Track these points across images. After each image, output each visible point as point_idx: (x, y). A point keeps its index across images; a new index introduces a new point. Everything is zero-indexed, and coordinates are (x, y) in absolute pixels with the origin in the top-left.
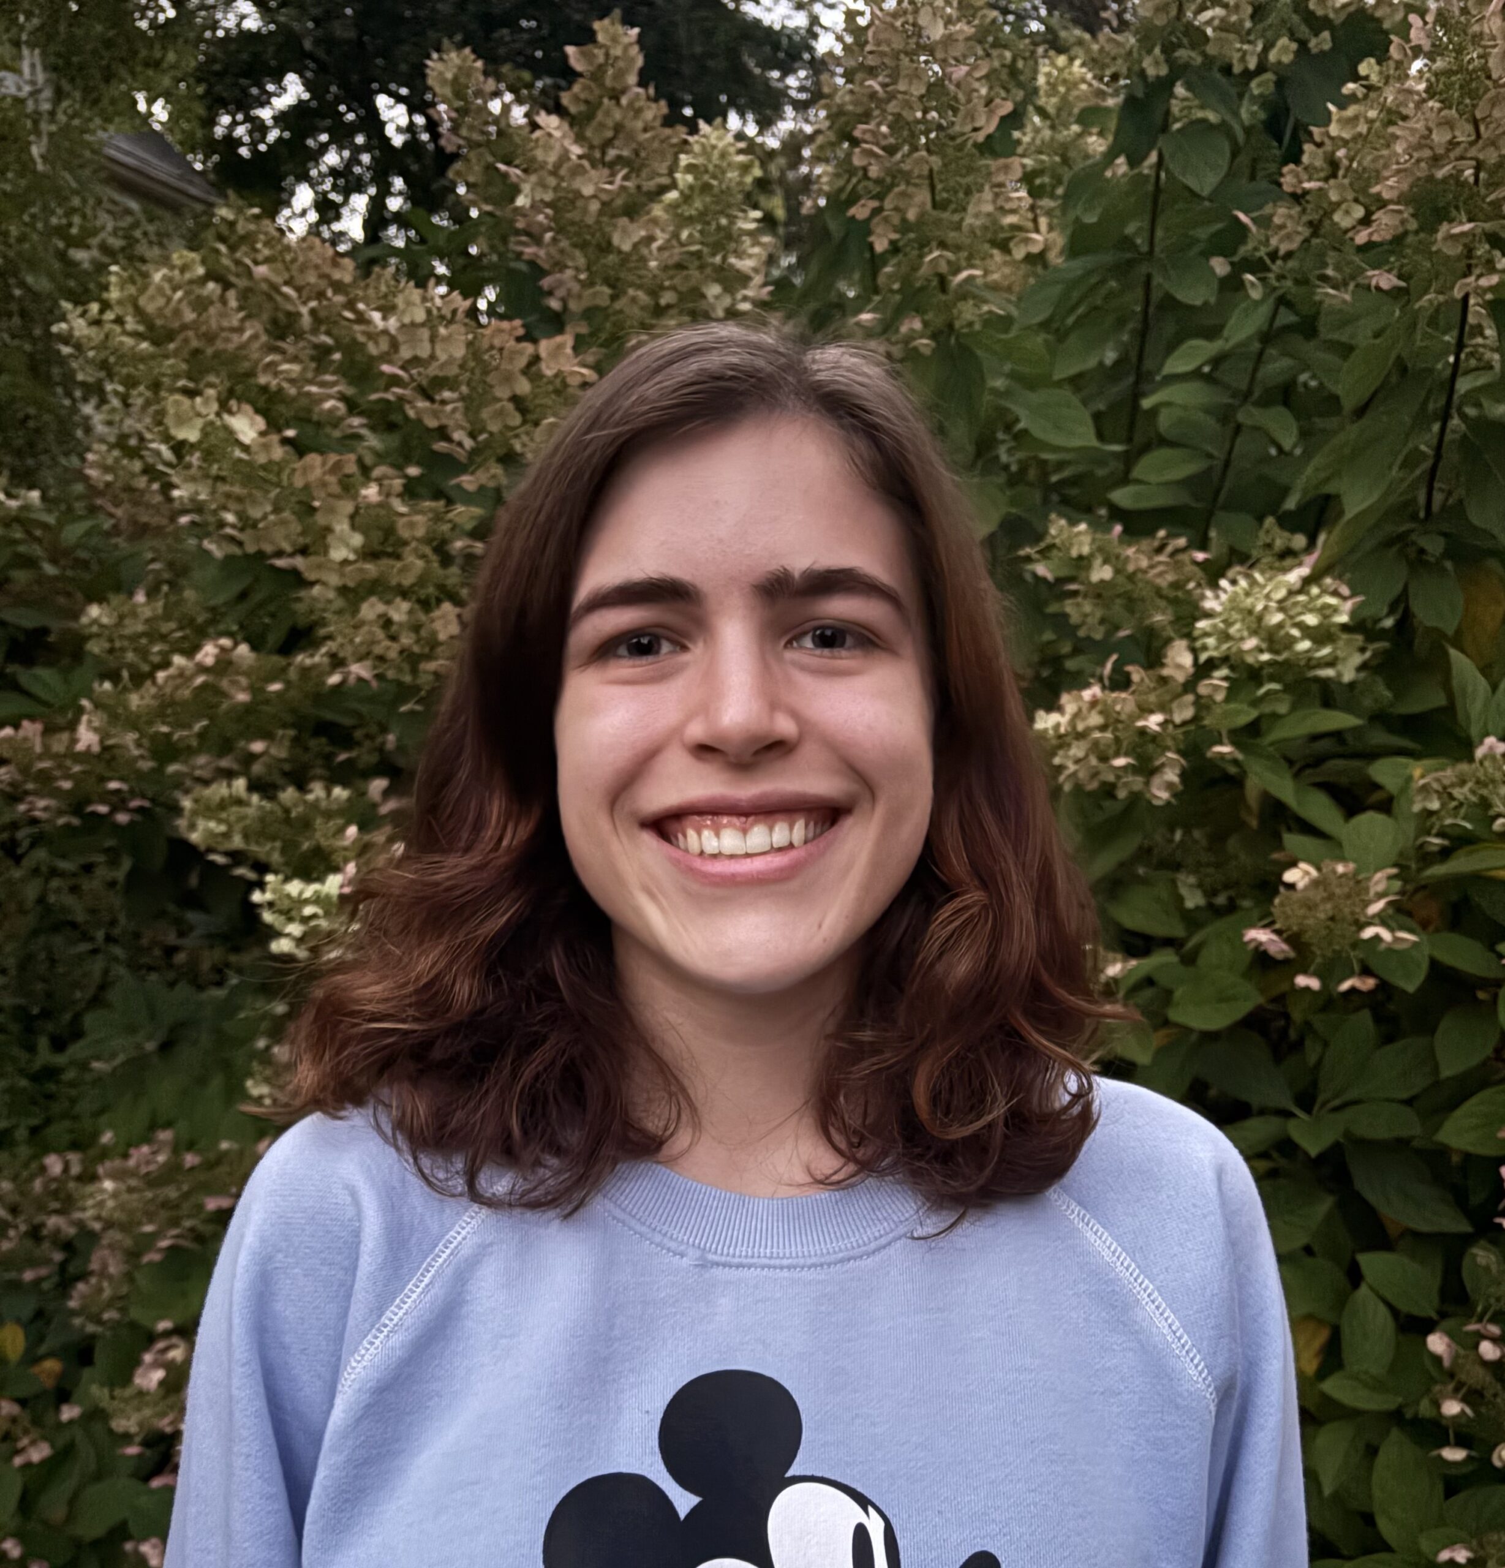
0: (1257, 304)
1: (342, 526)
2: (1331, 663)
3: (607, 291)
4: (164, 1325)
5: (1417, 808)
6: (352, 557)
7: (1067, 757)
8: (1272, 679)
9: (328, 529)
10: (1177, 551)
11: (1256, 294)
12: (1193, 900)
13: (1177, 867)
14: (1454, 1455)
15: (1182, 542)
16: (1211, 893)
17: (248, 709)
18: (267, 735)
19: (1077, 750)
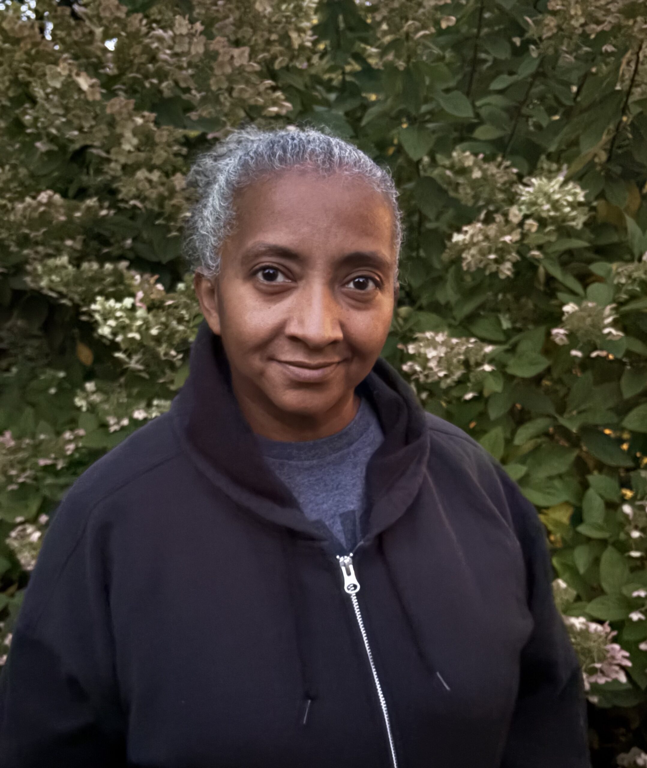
0: (534, 59)
1: (128, 134)
2: (574, 219)
3: (250, 30)
4: (19, 519)
5: (615, 282)
6: (132, 149)
7: (468, 253)
8: (552, 224)
9: (121, 136)
10: (507, 167)
11: (534, 55)
12: (506, 324)
13: (499, 311)
14: (636, 554)
15: (508, 163)
16: (514, 322)
17: (63, 225)
18: (73, 238)
19: (473, 251)
